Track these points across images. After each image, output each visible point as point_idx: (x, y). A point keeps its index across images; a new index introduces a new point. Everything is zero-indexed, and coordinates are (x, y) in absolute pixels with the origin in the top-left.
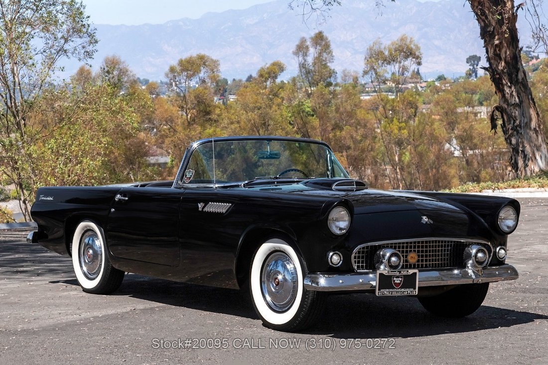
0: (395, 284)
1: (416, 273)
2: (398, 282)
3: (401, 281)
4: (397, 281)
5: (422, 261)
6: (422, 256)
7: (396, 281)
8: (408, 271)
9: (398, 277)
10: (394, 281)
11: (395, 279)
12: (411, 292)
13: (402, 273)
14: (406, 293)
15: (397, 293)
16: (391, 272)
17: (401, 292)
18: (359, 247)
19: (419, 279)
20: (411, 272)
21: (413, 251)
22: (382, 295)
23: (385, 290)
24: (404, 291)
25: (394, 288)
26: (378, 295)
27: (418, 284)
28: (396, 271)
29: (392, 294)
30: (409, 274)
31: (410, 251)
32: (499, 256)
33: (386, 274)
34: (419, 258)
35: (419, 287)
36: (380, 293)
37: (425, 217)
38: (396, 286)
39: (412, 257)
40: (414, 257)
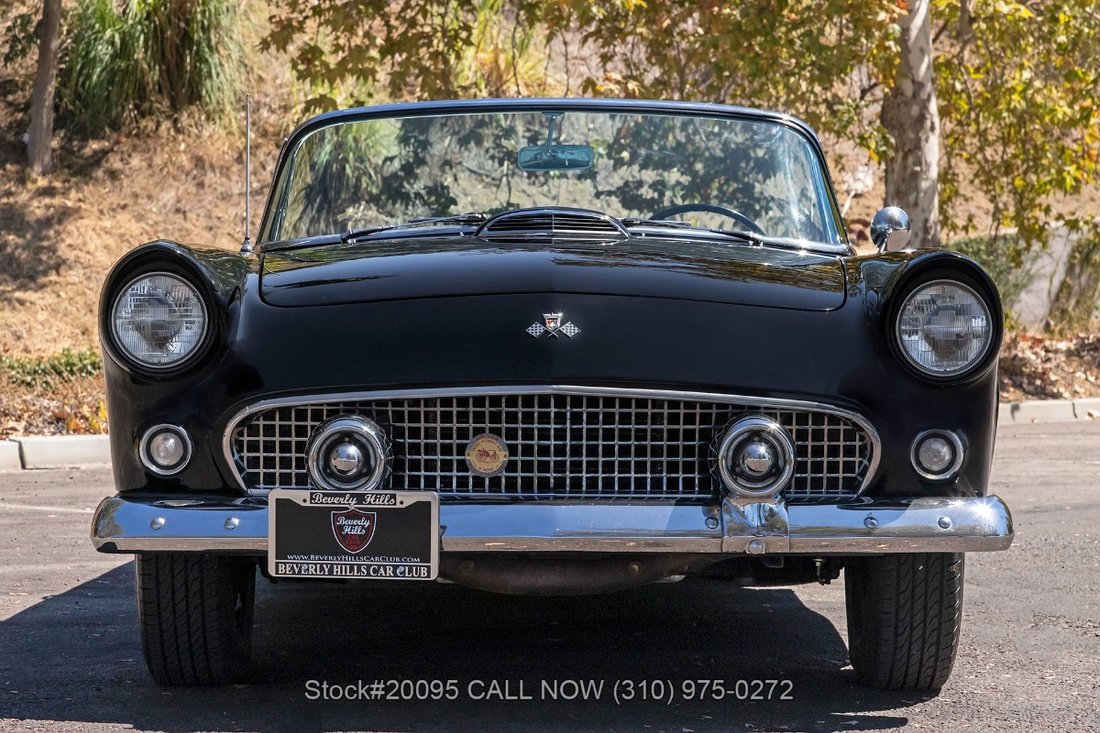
0: (345, 538)
1: (428, 505)
2: (357, 531)
3: (369, 529)
4: (354, 528)
5: (528, 466)
6: (528, 450)
7: (347, 530)
8: (393, 496)
9: (353, 515)
10: (340, 528)
11: (342, 521)
12: (410, 571)
13: (370, 503)
14: (390, 571)
15: (352, 570)
16: (325, 495)
17: (369, 566)
18: (248, 411)
19: (443, 528)
20: (406, 498)
21: (487, 431)
22: (294, 573)
23: (304, 559)
24: (379, 566)
25: (338, 552)
26: (277, 573)
27: (440, 542)
28: (344, 495)
29: (331, 572)
30: (398, 506)
31: (478, 432)
32: (919, 463)
33: (304, 504)
34: (513, 458)
35: (443, 555)
36: (281, 568)
37: (554, 315)
38: (348, 546)
39: (485, 454)
40: (491, 453)
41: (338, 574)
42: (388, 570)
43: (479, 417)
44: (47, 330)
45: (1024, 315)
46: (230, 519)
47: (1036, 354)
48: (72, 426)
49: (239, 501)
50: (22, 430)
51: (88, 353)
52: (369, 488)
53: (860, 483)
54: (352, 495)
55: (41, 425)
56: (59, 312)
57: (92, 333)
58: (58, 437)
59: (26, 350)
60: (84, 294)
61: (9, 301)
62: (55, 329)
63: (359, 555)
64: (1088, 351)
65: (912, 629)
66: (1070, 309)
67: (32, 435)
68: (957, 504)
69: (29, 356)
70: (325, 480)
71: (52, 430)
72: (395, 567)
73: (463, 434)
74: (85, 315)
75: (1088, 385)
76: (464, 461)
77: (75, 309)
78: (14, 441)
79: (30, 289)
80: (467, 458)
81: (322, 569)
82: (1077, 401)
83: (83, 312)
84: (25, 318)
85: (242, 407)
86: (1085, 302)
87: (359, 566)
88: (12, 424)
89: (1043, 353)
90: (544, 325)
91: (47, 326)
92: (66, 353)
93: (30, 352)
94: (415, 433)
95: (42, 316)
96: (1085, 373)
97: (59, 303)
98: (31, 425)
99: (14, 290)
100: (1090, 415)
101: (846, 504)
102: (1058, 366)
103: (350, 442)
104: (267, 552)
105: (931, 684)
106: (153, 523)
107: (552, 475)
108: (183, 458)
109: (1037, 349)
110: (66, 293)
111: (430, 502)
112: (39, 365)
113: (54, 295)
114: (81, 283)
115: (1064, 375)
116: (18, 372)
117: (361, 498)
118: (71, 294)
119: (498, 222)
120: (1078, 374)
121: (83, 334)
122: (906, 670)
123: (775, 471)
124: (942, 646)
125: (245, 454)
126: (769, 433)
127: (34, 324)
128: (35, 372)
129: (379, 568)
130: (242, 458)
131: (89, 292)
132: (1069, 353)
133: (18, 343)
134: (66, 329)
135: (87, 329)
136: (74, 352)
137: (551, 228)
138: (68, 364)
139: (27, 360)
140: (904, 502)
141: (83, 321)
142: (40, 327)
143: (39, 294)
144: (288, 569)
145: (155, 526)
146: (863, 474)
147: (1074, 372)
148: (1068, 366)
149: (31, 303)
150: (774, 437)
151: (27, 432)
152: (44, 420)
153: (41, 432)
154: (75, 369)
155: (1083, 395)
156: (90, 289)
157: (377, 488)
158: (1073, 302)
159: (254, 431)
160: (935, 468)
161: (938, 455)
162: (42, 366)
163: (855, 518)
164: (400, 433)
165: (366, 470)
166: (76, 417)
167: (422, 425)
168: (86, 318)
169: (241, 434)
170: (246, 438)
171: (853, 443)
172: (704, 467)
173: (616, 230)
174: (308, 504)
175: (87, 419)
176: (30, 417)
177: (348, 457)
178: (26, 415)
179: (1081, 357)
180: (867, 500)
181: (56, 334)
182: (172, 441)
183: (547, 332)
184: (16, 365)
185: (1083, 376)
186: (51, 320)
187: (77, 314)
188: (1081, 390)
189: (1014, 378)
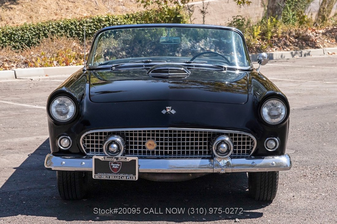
0: (113, 169)
1: (135, 160)
3: (119, 167)
4: (115, 166)
5: (162, 148)
6: (162, 144)
8: (126, 158)
9: (115, 163)
10: (112, 166)
11: (112, 164)
12: (131, 178)
13: (120, 160)
14: (125, 178)
15: (115, 177)
16: (107, 158)
17: (119, 176)
18: (87, 133)
19: (139, 166)
20: (129, 159)
21: (151, 139)
22: (99, 178)
23: (102, 174)
24: (122, 176)
25: (111, 172)
26: (95, 178)
27: (139, 170)
28: (113, 158)
29: (109, 178)
30: (127, 161)
31: (149, 139)
32: (267, 147)
33: (102, 160)
34: (158, 146)
35: (139, 173)
36: (96, 176)
37: (169, 107)
38: (114, 171)
39: (150, 145)
40: (152, 144)
41: (111, 178)
42: (125, 177)
43: (149, 135)
44: (19, 17)
45: (312, 10)
46: (82, 163)
47: (313, 34)
48: (30, 65)
49: (84, 157)
50: (15, 66)
51: (32, 24)
52: (119, 156)
53: (251, 152)
54: (115, 158)
55: (21, 65)
56: (23, 11)
57: (33, 17)
58: (26, 69)
59: (13, 23)
60: (30, 6)
61: (8, 8)
62: (21, 16)
63: (117, 173)
64: (328, 33)
65: (265, 187)
66: (326, 8)
67: (18, 68)
68: (277, 158)
69: (14, 25)
70: (108, 153)
71: (24, 66)
72: (126, 177)
73: (144, 139)
74: (31, 12)
75: (328, 44)
76: (145, 146)
77: (27, 10)
78: (13, 70)
79: (14, 4)
80: (146, 146)
81: (107, 177)
82: (325, 49)
83: (30, 11)
84: (13, 13)
85: (85, 132)
86: (330, 6)
87: (117, 176)
88: (12, 65)
89: (315, 34)
90: (166, 111)
91: (19, 15)
92: (25, 24)
93: (14, 24)
94: (132, 139)
95: (18, 13)
96: (327, 40)
97: (23, 8)
98: (18, 64)
99: (9, 5)
100: (328, 53)
101: (247, 158)
102: (319, 38)
103: (114, 144)
104: (92, 171)
105: (270, 200)
106: (62, 163)
107: (168, 150)
108: (69, 145)
109: (313, 33)
110: (25, 5)
111: (136, 160)
112: (17, 28)
113: (21, 6)
114: (29, 2)
115: (321, 41)
116: (11, 30)
117: (117, 159)
118: (26, 6)
119: (154, 70)
120: (325, 40)
121: (30, 18)
122: (263, 197)
123: (228, 151)
124: (273, 191)
125: (86, 144)
126: (226, 141)
127: (15, 15)
128: (16, 30)
129: (122, 177)
130: (85, 145)
131: (32, 5)
132: (323, 34)
133: (11, 21)
134: (25, 17)
135: (31, 16)
136: (28, 24)
137: (168, 73)
138: (26, 27)
139: (13, 26)
140: (263, 157)
141: (30, 14)
142: (17, 16)
143: (17, 6)
144: (98, 177)
145: (62, 164)
146: (252, 149)
147: (324, 40)
148: (322, 38)
149: (14, 8)
150: (228, 142)
151: (17, 67)
152: (22, 63)
153: (20, 67)
154: (28, 29)
155: (327, 47)
156: (32, 4)
157: (121, 156)
158: (326, 5)
159: (88, 138)
160: (271, 148)
161: (272, 144)
162: (18, 28)
163: (249, 162)
164: (127, 139)
165: (119, 150)
166: (31, 62)
167: (134, 137)
168: (31, 13)
169: (85, 138)
170: (86, 140)
171: (249, 141)
172: (209, 148)
173: (186, 73)
174: (103, 160)
175: (34, 63)
176: (17, 62)
177: (114, 148)
178: (16, 62)
179: (326, 35)
180: (253, 157)
181: (22, 18)
182: (66, 140)
183: (167, 112)
184: (10, 28)
185: (327, 41)
186: (21, 14)
187: (28, 12)
188: (326, 45)
189: (306, 42)
